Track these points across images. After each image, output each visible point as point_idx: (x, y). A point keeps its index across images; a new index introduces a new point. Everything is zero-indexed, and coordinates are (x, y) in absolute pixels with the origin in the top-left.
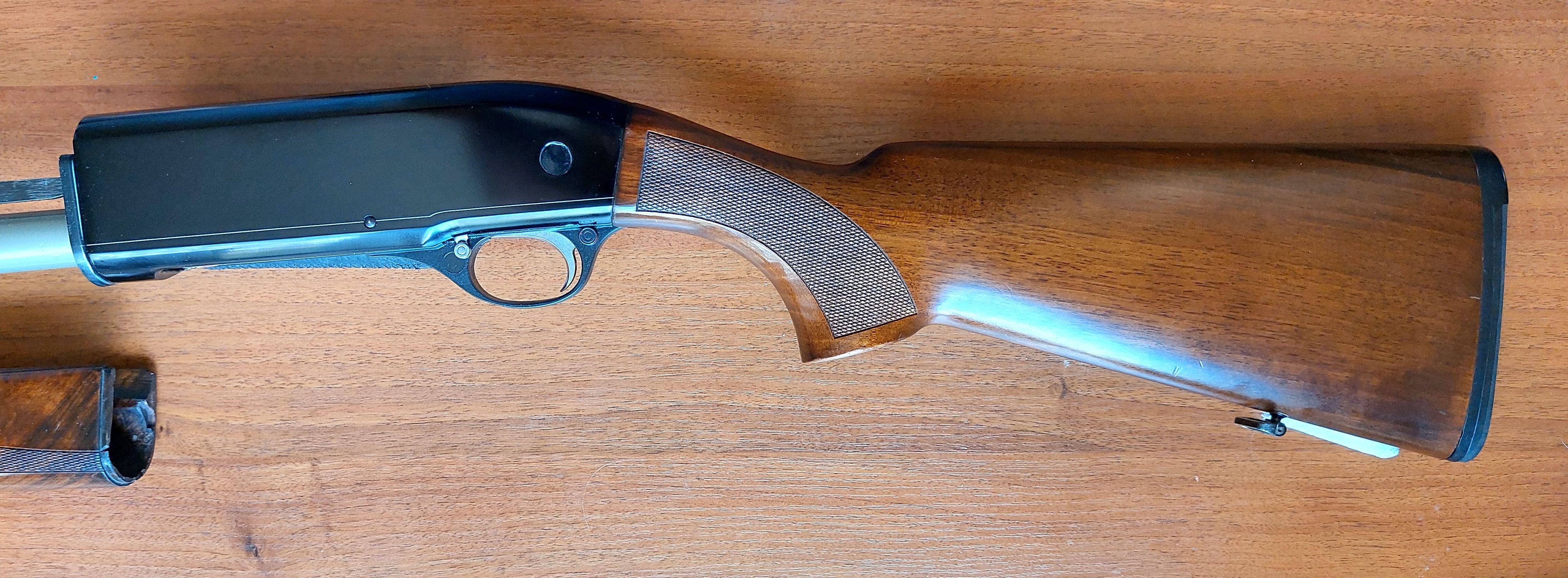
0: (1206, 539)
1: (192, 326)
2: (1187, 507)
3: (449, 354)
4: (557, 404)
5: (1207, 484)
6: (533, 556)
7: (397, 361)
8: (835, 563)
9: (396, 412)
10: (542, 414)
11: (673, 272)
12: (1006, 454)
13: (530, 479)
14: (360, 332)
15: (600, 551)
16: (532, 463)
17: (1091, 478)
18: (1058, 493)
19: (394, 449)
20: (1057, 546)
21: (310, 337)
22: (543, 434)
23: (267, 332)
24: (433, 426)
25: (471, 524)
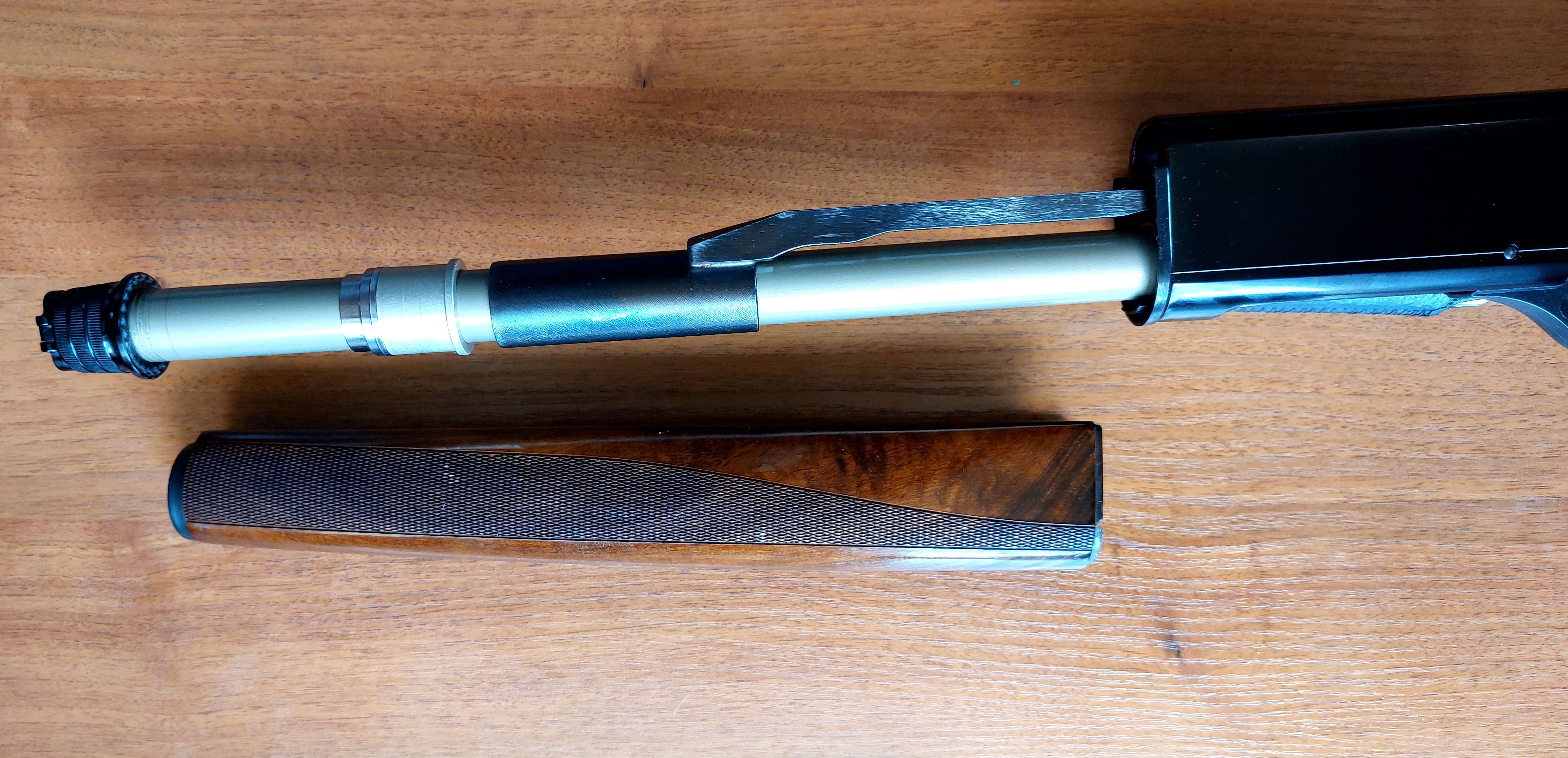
1: (1117, 380)
3: (1423, 422)
4: (1549, 483)
6: (1513, 666)
7: (1359, 427)
9: (1355, 489)
10: (1532, 495)
13: (1513, 573)
14: (1317, 390)
16: (1518, 555)
19: (1351, 532)
21: (1257, 396)
22: (1533, 519)
23: (1207, 388)
24: (1399, 507)
25: (1440, 626)
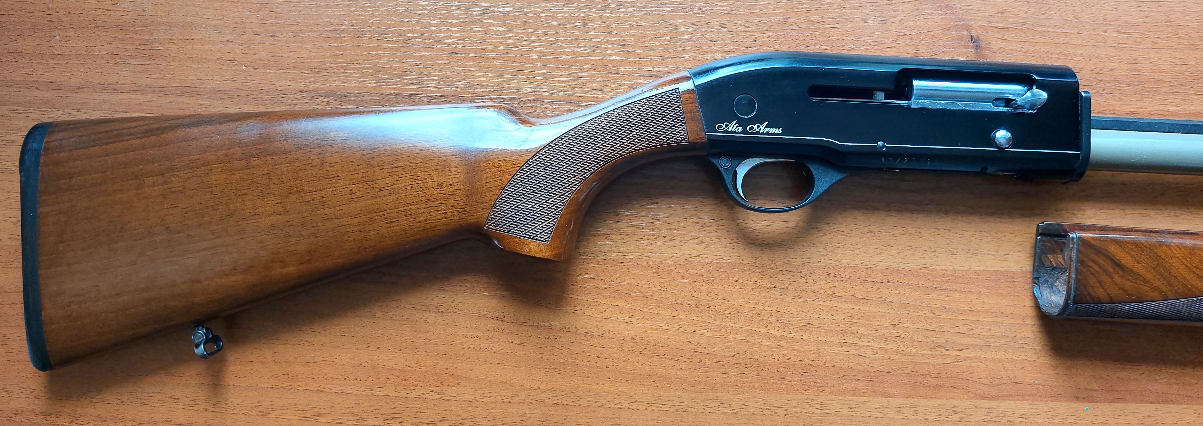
0: (239, 21)
2: (253, 46)
5: (236, 63)
8: (529, 13)
11: (646, 242)
12: (392, 92)
15: (709, 29)
17: (327, 71)
18: (353, 61)
20: (356, 19)
